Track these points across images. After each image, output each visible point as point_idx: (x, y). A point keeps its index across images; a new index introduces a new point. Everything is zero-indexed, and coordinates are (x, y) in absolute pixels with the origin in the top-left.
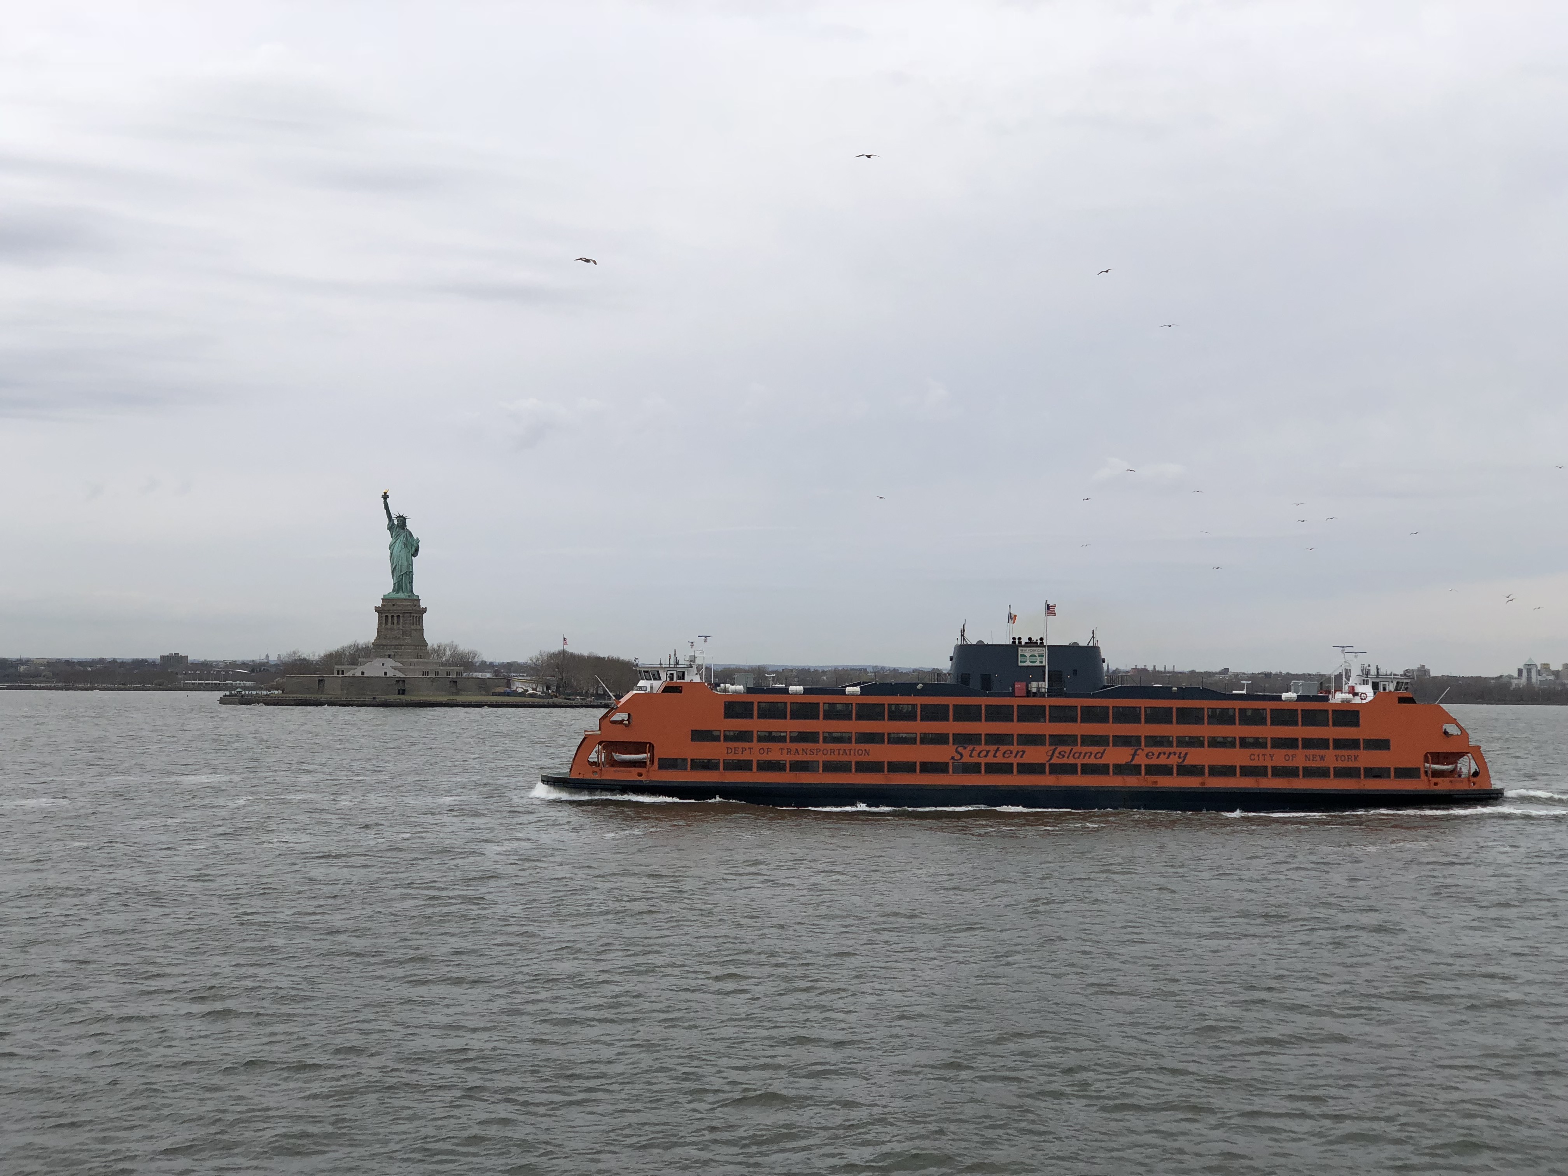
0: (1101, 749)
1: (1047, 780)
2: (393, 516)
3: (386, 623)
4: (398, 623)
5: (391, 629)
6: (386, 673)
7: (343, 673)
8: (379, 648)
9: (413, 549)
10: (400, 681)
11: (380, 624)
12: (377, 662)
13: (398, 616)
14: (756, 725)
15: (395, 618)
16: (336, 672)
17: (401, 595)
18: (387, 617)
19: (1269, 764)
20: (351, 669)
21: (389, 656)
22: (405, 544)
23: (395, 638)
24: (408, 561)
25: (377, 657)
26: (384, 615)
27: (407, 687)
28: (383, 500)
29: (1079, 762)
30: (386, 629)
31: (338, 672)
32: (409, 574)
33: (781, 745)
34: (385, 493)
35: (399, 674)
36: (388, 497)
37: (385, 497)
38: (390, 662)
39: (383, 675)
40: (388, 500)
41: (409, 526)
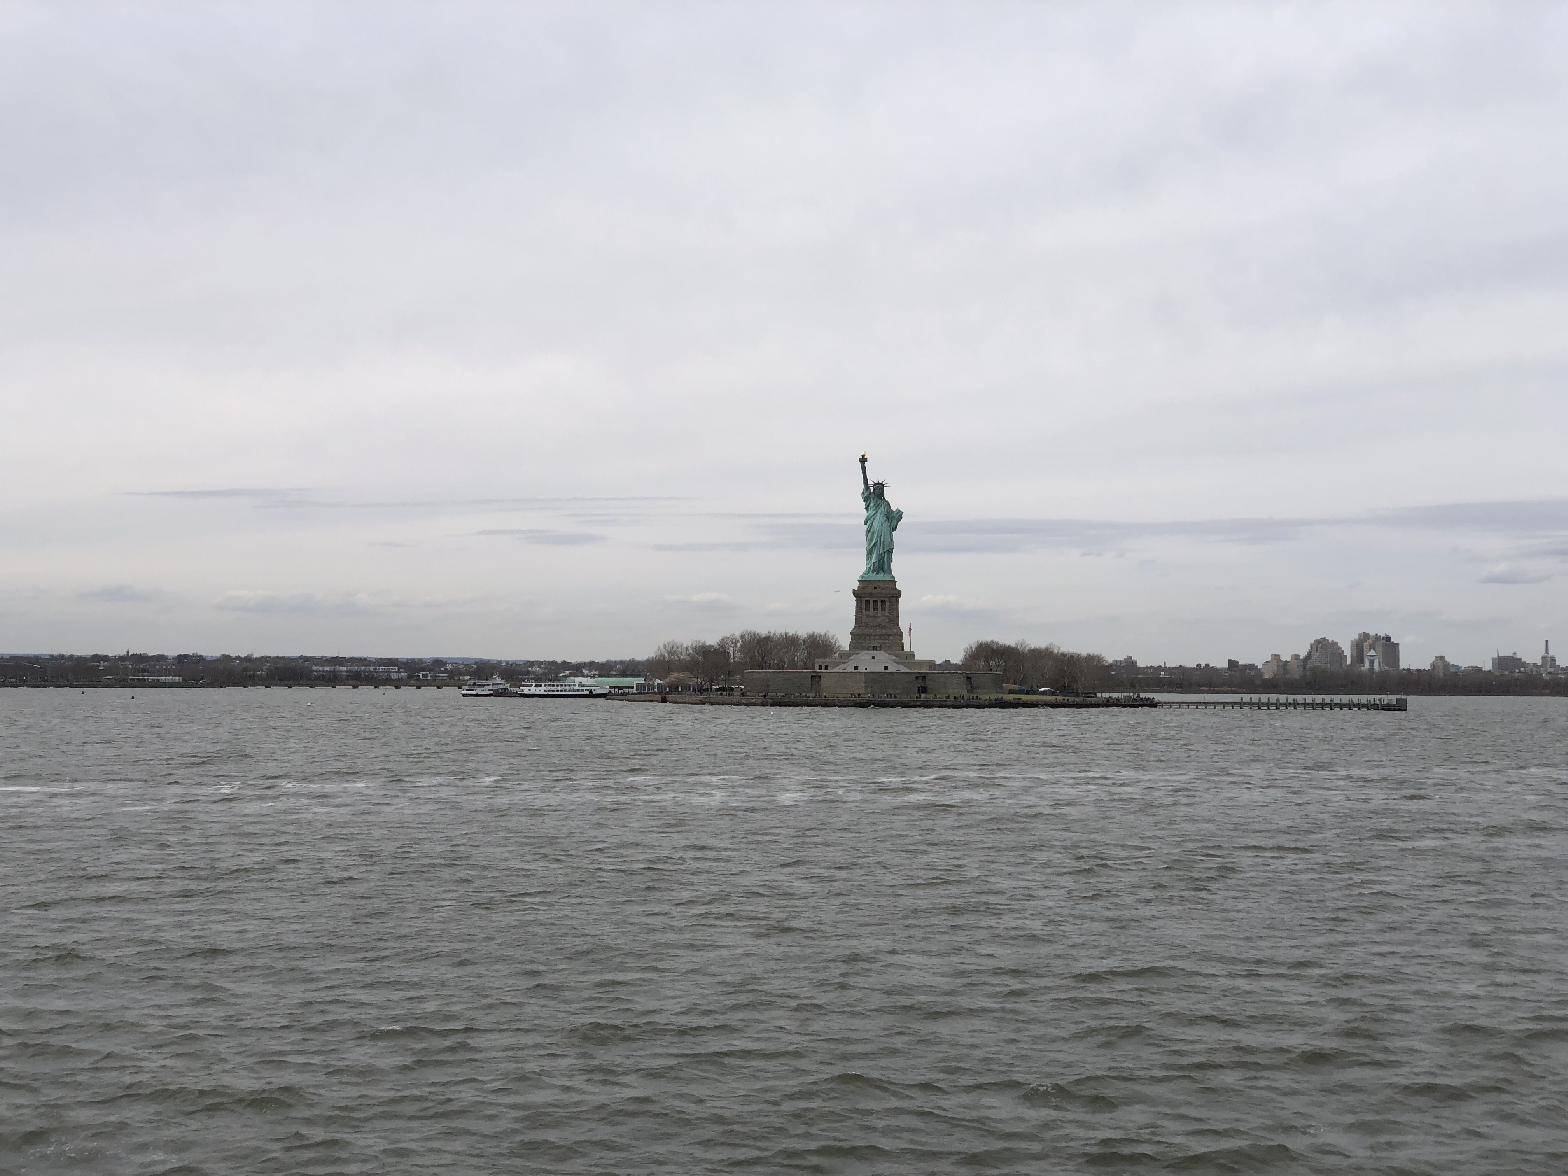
2: (870, 483)
3: (867, 608)
4: (883, 609)
5: (874, 617)
6: (886, 668)
7: (827, 668)
9: (894, 523)
10: (920, 677)
11: (858, 611)
12: (873, 655)
13: (883, 602)
15: (879, 604)
16: (817, 667)
17: (881, 576)
18: (868, 602)
20: (838, 664)
21: (874, 648)
22: (884, 518)
23: (880, 626)
25: (859, 649)
26: (861, 600)
27: (929, 684)
28: (860, 464)
30: (868, 616)
31: (820, 667)
32: (889, 552)
34: (863, 456)
36: (866, 460)
37: (863, 460)
39: (883, 670)
40: (866, 464)
41: (887, 496)
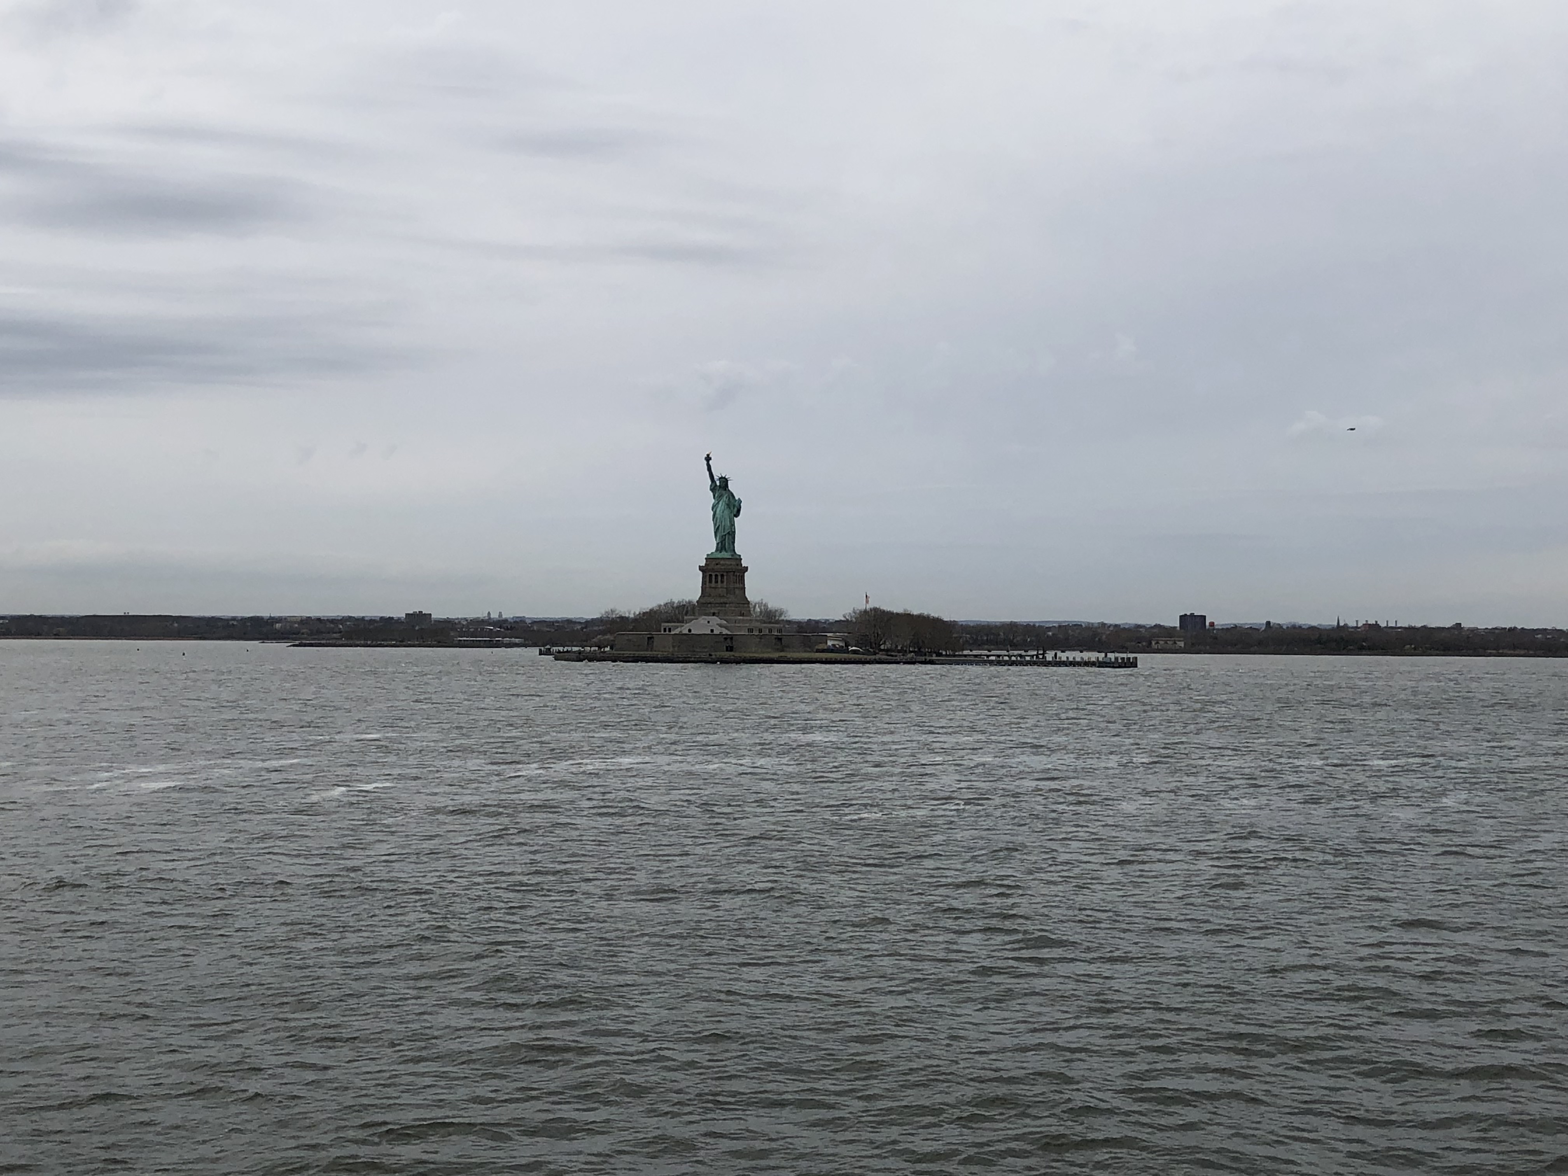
3: (710, 582)
4: (722, 582)
5: (715, 588)
6: (712, 631)
7: (670, 631)
8: (704, 606)
9: (736, 509)
10: (727, 638)
11: (704, 583)
12: (703, 620)
13: (722, 576)
15: (719, 577)
16: (661, 630)
17: (724, 554)
18: (711, 576)
20: (677, 627)
21: (714, 614)
22: (728, 505)
23: (720, 596)
24: (730, 522)
25: (701, 615)
26: (708, 574)
27: (734, 644)
28: (705, 462)
30: (710, 587)
31: (665, 630)
32: (732, 534)
34: (708, 455)
35: (725, 632)
36: (710, 459)
37: (708, 459)
38: (715, 620)
39: (709, 632)
40: (711, 462)
41: (731, 487)
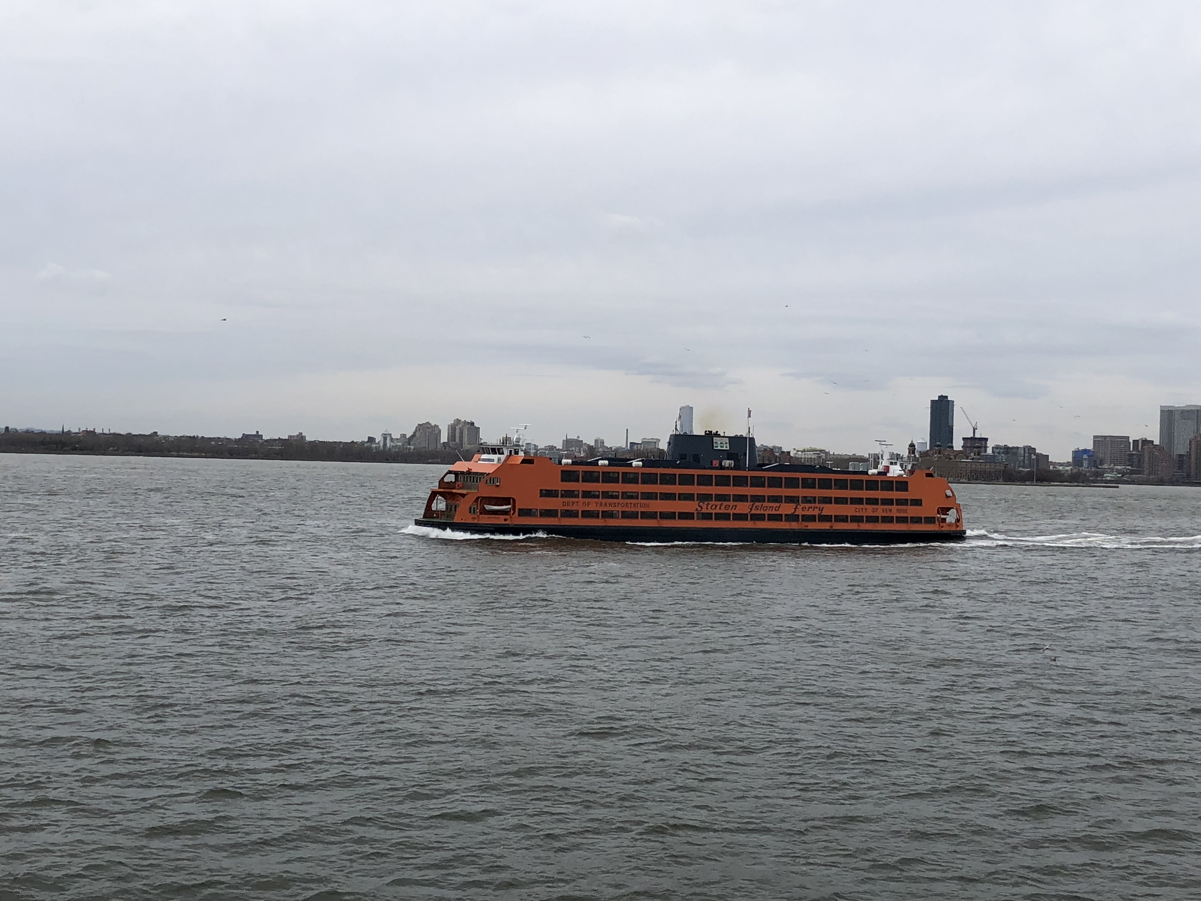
0: (778, 505)
1: (748, 525)
14: (580, 486)
19: (864, 514)
29: (766, 513)
33: (596, 500)
